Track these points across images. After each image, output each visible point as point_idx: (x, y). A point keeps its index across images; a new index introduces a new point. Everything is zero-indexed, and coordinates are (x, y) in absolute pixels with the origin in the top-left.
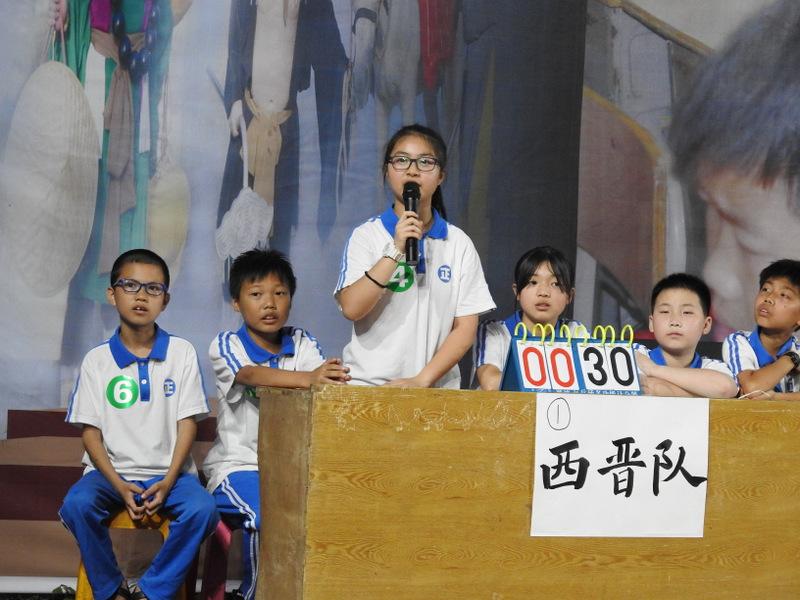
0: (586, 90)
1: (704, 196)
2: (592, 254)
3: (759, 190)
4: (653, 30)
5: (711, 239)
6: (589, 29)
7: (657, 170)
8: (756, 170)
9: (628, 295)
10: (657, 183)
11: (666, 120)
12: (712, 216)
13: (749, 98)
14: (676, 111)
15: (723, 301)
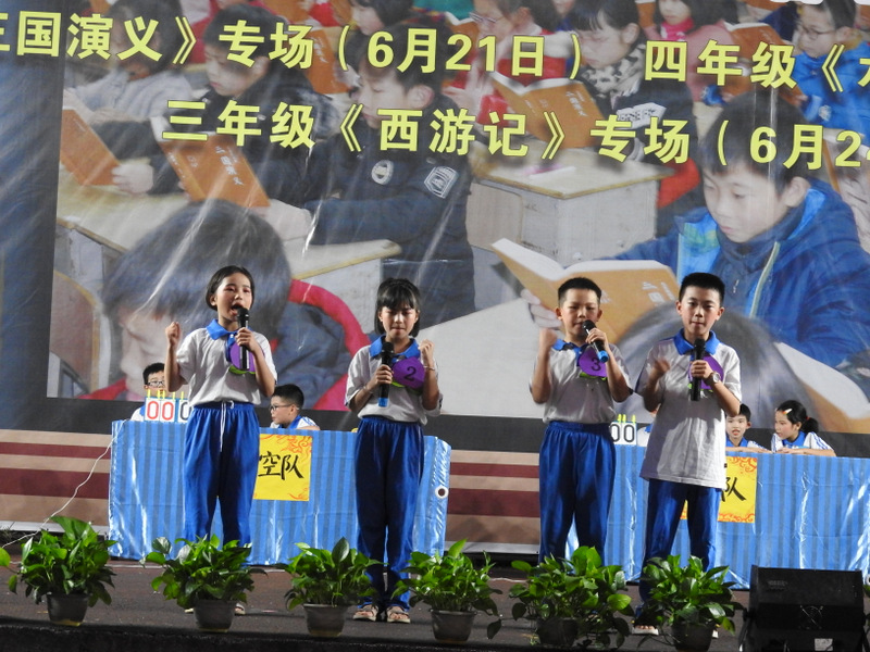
0: (55, 272)
1: (121, 325)
2: (57, 355)
3: (153, 322)
4: (93, 239)
5: (124, 347)
6: (56, 240)
7: (94, 312)
8: (151, 311)
9: (78, 376)
10: (95, 319)
11: (100, 286)
12: (125, 335)
13: (148, 274)
14: (106, 280)
15: (132, 380)
